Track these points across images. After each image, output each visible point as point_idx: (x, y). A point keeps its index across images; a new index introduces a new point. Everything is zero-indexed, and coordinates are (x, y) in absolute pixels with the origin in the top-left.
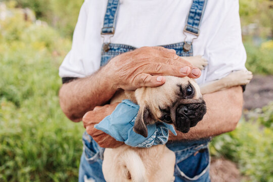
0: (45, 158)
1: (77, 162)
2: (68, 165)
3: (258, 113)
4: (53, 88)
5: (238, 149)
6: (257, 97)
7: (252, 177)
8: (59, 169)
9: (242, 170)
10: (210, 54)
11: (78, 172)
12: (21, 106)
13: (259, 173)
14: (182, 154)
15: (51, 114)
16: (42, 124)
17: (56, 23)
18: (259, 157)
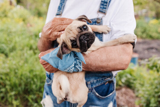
0: (23, 87)
1: (42, 89)
2: (37, 91)
3: (147, 61)
4: (27, 46)
5: (135, 82)
6: (146, 52)
7: (142, 98)
8: (31, 93)
9: (136, 94)
10: (113, 25)
11: (43, 95)
12: (9, 56)
13: (146, 96)
14: (96, 82)
15: (26, 61)
16: (22, 67)
17: (28, 7)
18: (146, 87)
